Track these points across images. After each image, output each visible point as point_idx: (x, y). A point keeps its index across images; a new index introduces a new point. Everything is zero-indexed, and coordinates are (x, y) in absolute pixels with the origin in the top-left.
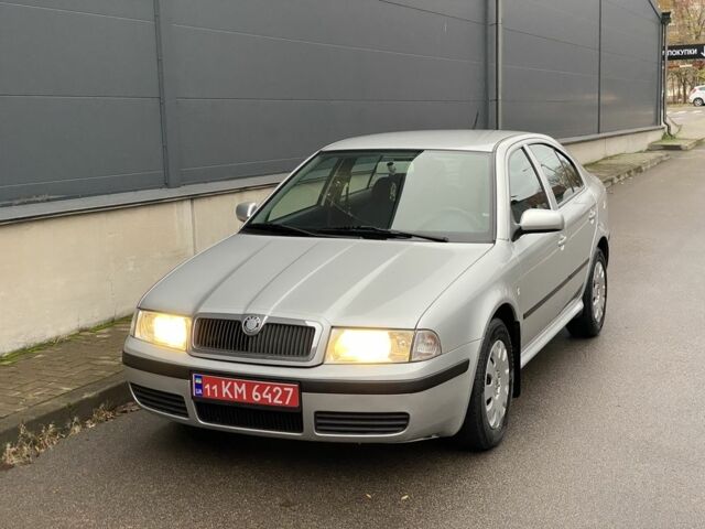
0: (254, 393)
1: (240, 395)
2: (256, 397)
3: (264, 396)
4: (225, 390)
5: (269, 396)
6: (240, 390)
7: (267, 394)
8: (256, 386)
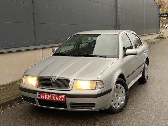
2: (54, 99)
4: (46, 97)
6: (50, 97)
7: (57, 98)
8: (54, 96)
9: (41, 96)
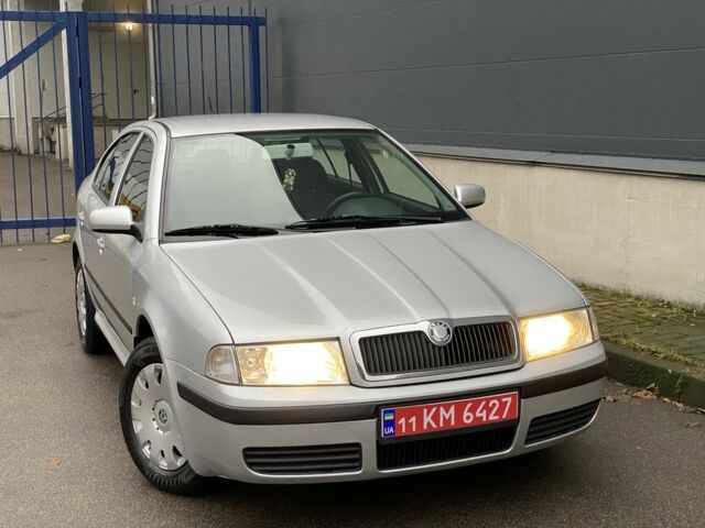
0: (466, 414)
1: (447, 421)
2: (468, 418)
3: (478, 415)
4: (427, 419)
5: (484, 414)
6: (448, 414)
7: (481, 412)
8: (469, 405)
9: (402, 421)
